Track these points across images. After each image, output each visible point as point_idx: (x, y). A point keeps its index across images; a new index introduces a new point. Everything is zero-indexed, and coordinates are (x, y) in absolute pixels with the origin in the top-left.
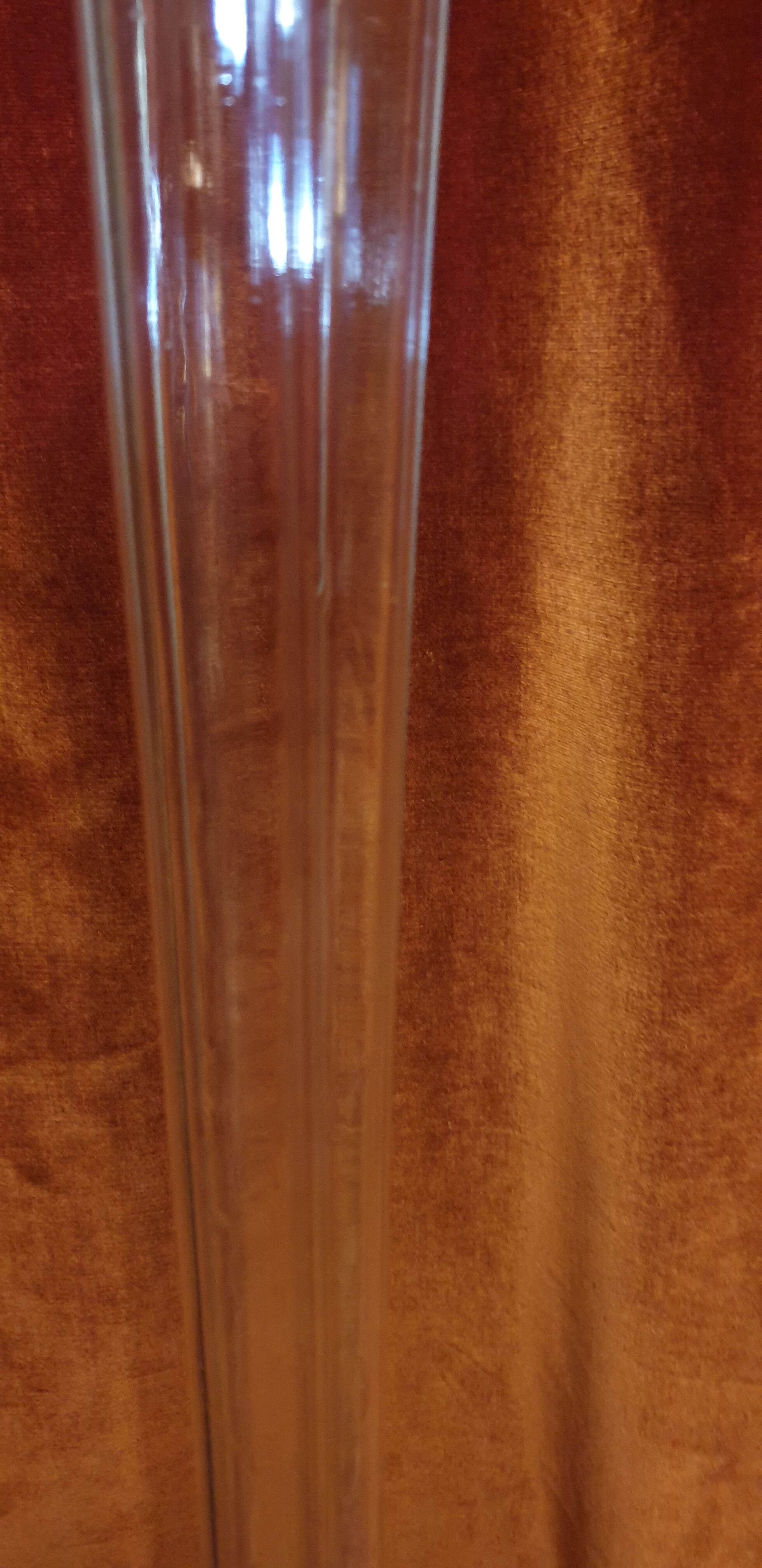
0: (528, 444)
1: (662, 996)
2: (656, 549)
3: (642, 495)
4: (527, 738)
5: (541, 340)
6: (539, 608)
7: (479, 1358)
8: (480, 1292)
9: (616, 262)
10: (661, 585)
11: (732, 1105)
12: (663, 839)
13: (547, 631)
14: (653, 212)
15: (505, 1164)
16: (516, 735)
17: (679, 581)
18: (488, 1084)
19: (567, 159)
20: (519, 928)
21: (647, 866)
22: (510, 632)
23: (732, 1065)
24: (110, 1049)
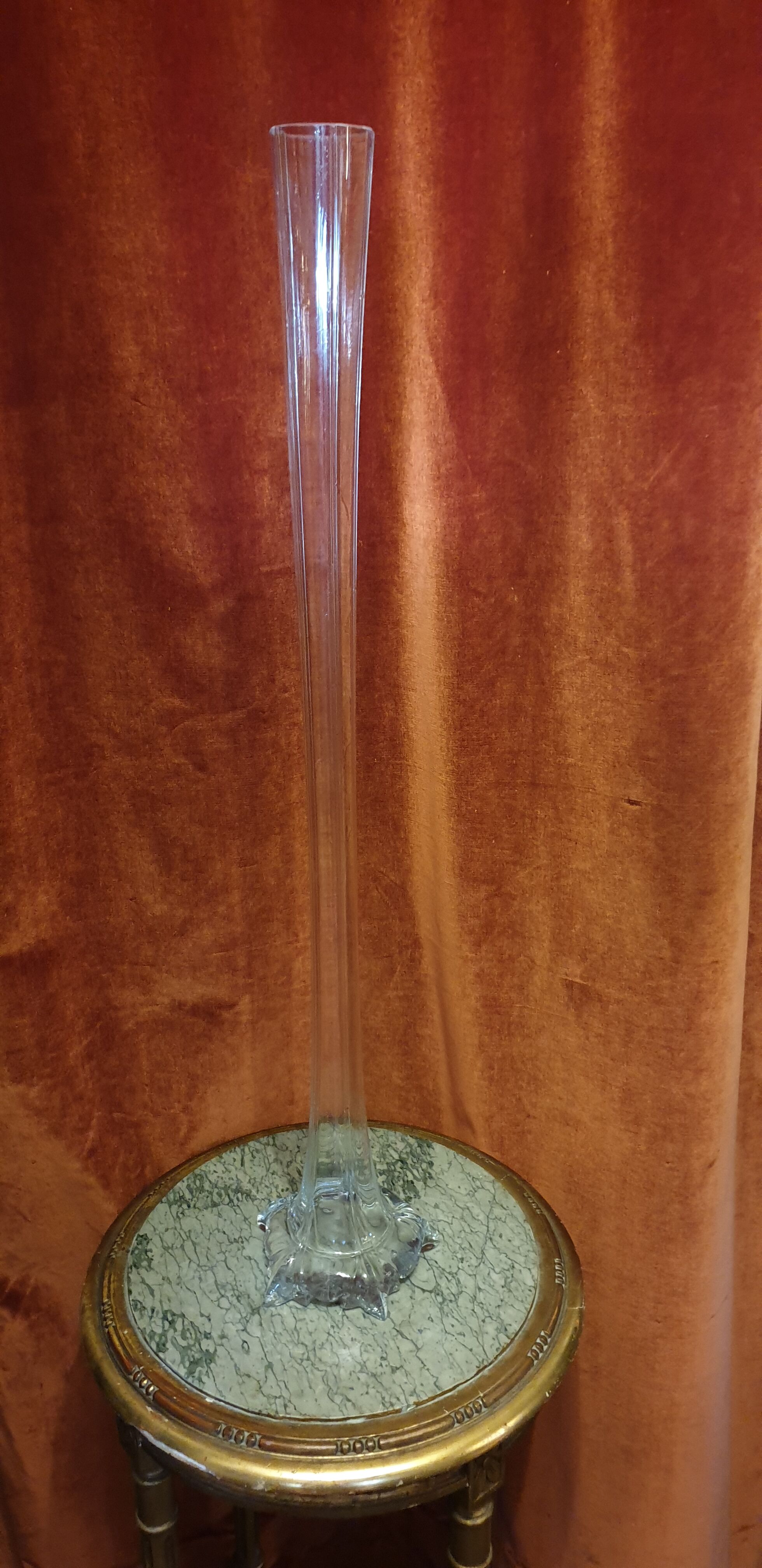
0: (397, 452)
1: (457, 676)
2: (445, 493)
3: (439, 472)
4: (403, 577)
5: (401, 410)
6: (405, 521)
7: (393, 878)
8: (392, 843)
9: (426, 383)
10: (448, 507)
11: (488, 722)
12: (454, 610)
13: (408, 530)
14: (437, 366)
15: (400, 777)
16: (398, 577)
17: (454, 504)
18: (392, 740)
19: (407, 342)
20: (402, 665)
21: (449, 622)
22: (394, 532)
23: (487, 704)
24: (234, 708)
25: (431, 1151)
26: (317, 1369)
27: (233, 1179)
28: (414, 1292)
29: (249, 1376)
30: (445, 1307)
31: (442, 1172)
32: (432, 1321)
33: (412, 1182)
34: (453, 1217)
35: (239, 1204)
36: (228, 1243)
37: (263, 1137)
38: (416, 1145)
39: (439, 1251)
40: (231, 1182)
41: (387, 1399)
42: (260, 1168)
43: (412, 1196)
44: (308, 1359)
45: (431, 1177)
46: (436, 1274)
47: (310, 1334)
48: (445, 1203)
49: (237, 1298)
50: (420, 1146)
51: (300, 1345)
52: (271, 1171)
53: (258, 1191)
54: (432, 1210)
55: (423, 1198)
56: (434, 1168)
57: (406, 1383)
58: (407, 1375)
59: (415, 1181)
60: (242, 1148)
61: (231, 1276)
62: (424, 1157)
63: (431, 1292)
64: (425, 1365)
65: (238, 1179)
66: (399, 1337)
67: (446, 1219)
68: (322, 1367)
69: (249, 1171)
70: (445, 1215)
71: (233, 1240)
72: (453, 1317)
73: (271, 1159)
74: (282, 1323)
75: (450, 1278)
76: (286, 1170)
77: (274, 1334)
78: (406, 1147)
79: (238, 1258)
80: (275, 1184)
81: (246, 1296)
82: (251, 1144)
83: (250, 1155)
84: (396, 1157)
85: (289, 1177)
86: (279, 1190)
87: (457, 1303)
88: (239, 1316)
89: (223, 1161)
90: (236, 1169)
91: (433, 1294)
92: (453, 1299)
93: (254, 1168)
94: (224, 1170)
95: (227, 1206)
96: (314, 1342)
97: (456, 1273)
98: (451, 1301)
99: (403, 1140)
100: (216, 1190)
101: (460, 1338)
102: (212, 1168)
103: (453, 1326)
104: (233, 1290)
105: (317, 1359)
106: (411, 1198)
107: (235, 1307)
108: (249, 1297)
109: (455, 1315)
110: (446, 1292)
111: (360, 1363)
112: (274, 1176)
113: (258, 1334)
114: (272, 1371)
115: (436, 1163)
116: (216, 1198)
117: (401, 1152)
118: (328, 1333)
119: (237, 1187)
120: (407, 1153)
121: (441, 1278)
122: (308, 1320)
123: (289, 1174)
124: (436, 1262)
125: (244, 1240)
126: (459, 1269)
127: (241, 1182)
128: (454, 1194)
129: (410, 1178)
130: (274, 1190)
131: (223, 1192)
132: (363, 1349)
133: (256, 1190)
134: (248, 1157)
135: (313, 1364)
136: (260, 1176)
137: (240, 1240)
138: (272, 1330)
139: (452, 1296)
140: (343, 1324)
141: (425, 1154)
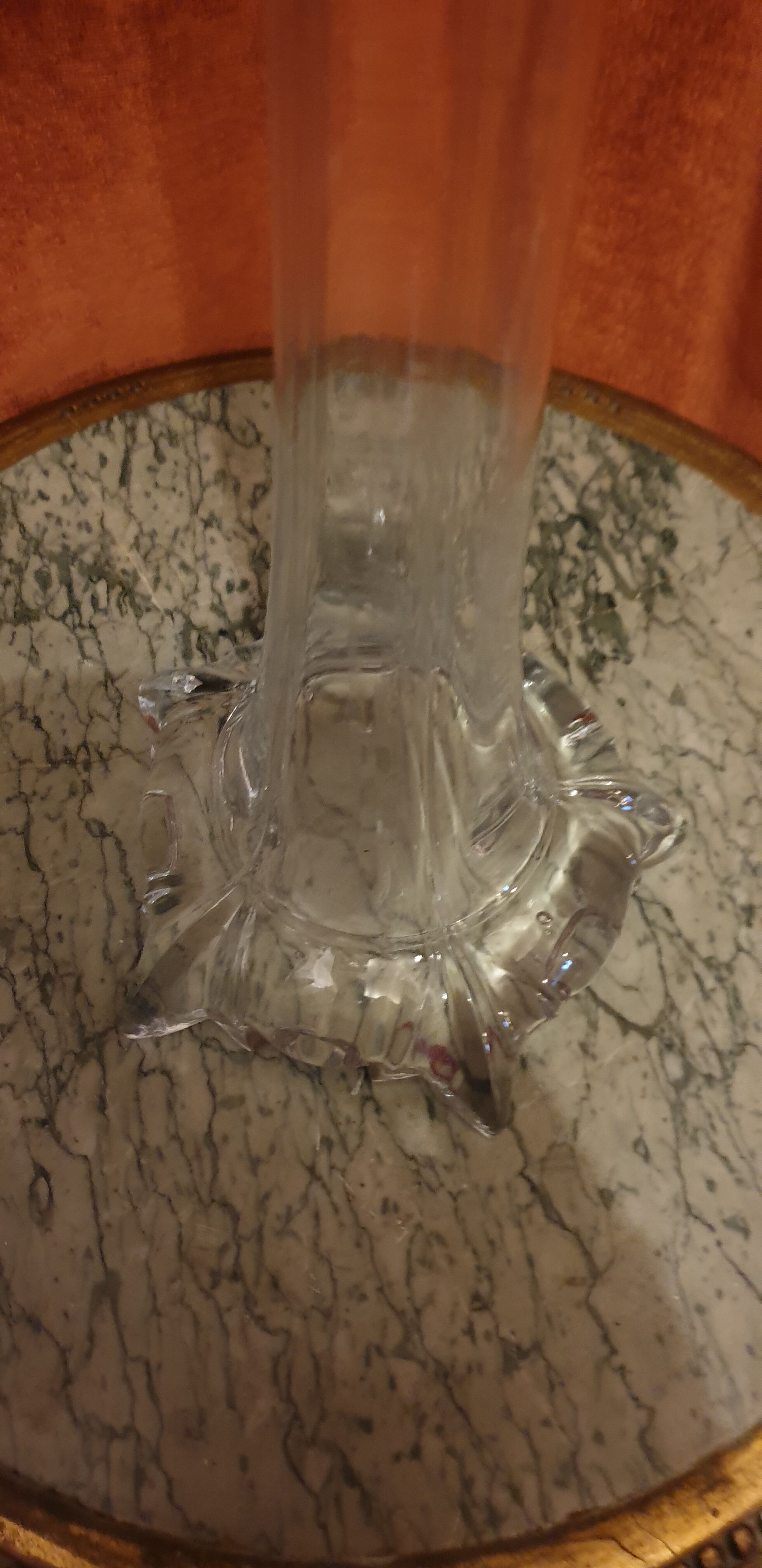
25: (672, 495)
26: (260, 1320)
27: (89, 529)
28: (593, 1026)
29: (35, 1324)
30: (691, 1104)
31: (702, 573)
32: (647, 1157)
33: (611, 603)
34: (727, 743)
35: (98, 620)
36: (44, 765)
37: (195, 390)
38: (629, 468)
39: (674, 871)
40: (84, 537)
41: (480, 1490)
42: (175, 498)
43: (607, 649)
44: (236, 1276)
45: (666, 589)
46: (666, 962)
47: (255, 1163)
48: (705, 689)
49: (42, 987)
50: (641, 472)
51: (216, 1212)
52: (203, 513)
53: (157, 580)
54: (663, 710)
55: (638, 663)
56: (679, 554)
57: (546, 1423)
58: (552, 1387)
59: (618, 597)
60: (129, 421)
61: (35, 895)
62: (651, 515)
63: (647, 1032)
64: (614, 1351)
65: (105, 532)
66: (537, 1211)
67: (703, 748)
68: (278, 1317)
69: (139, 506)
70: (702, 735)
71: (60, 756)
72: (714, 1148)
73: (210, 469)
74: (170, 1106)
75: (710, 982)
76: (246, 515)
77: (138, 1153)
78: (597, 475)
79: (64, 828)
80: (211, 561)
81: (70, 982)
82: (158, 410)
83: (151, 448)
84: (569, 502)
85: (253, 540)
86: (221, 586)
87: (727, 1089)
88: (35, 1062)
89: (69, 459)
90: (104, 491)
91: (653, 1045)
92: (717, 1073)
93: (157, 496)
94: (70, 493)
95: (59, 625)
96: (263, 1200)
97: (729, 967)
98: (709, 1078)
99: (593, 448)
100: (35, 563)
101: (734, 1239)
102: (37, 481)
103: (711, 1185)
104: (34, 949)
105: (265, 1279)
106: (603, 658)
107: (31, 1023)
108: (78, 989)
109: (722, 1140)
110: (696, 1039)
111: (400, 1314)
112: (212, 532)
113: (87, 1145)
114: (115, 1312)
115: (686, 537)
116: (30, 588)
117: (585, 488)
118: (312, 1170)
119: (97, 557)
120: (600, 493)
121: (681, 979)
122: (251, 1106)
123: (254, 531)
124: (668, 913)
125: (94, 757)
126: (739, 949)
127: (113, 542)
128: (734, 658)
129: (606, 585)
130: (205, 582)
131: (54, 569)
132: (417, 1250)
133: (151, 575)
134: (142, 457)
135: (249, 1301)
136: (170, 530)
137: (82, 756)
138: (135, 1134)
139: (713, 1058)
140: (362, 1134)
141: (653, 503)
